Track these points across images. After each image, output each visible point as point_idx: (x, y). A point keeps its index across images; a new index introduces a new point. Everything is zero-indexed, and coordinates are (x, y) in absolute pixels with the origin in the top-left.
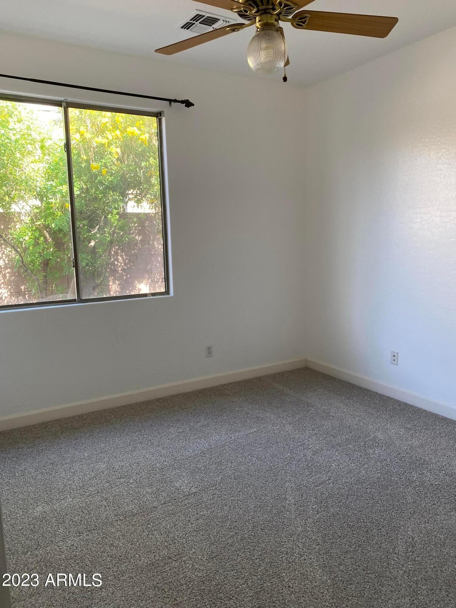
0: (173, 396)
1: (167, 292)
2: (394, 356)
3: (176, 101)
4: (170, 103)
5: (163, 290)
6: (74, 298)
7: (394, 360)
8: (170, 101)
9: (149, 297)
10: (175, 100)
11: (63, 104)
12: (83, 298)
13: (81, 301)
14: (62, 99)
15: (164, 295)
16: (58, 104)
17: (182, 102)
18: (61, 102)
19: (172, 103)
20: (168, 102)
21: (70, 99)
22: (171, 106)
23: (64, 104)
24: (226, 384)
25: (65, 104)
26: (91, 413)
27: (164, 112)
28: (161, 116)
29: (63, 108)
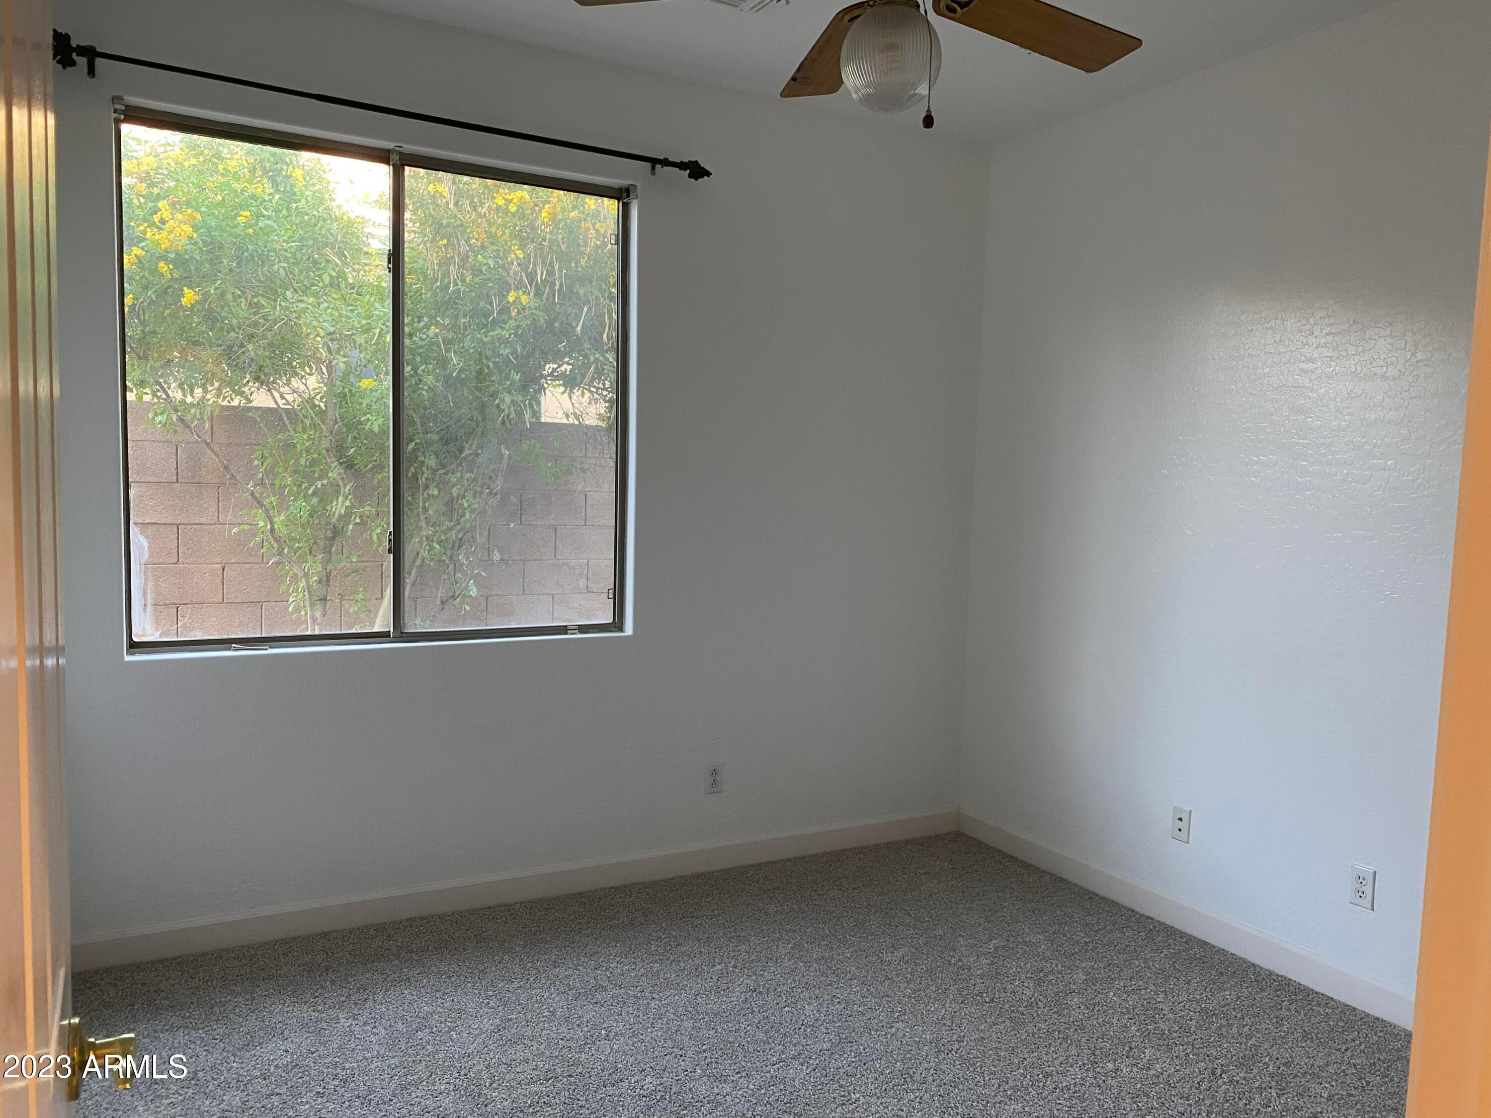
0: (616, 889)
1: (618, 624)
2: (1180, 819)
3: (666, 163)
4: (653, 168)
5: (606, 618)
6: (387, 630)
7: (1180, 830)
8: (654, 162)
9: (572, 634)
10: (666, 159)
11: (392, 157)
12: (407, 631)
13: (403, 636)
14: (390, 145)
15: (611, 631)
16: (380, 156)
17: (682, 166)
18: (389, 151)
19: (658, 166)
20: (648, 165)
21: (409, 148)
22: (653, 174)
23: (395, 158)
24: (752, 865)
25: (397, 158)
26: (407, 920)
27: (636, 187)
28: (628, 196)
29: (391, 167)
